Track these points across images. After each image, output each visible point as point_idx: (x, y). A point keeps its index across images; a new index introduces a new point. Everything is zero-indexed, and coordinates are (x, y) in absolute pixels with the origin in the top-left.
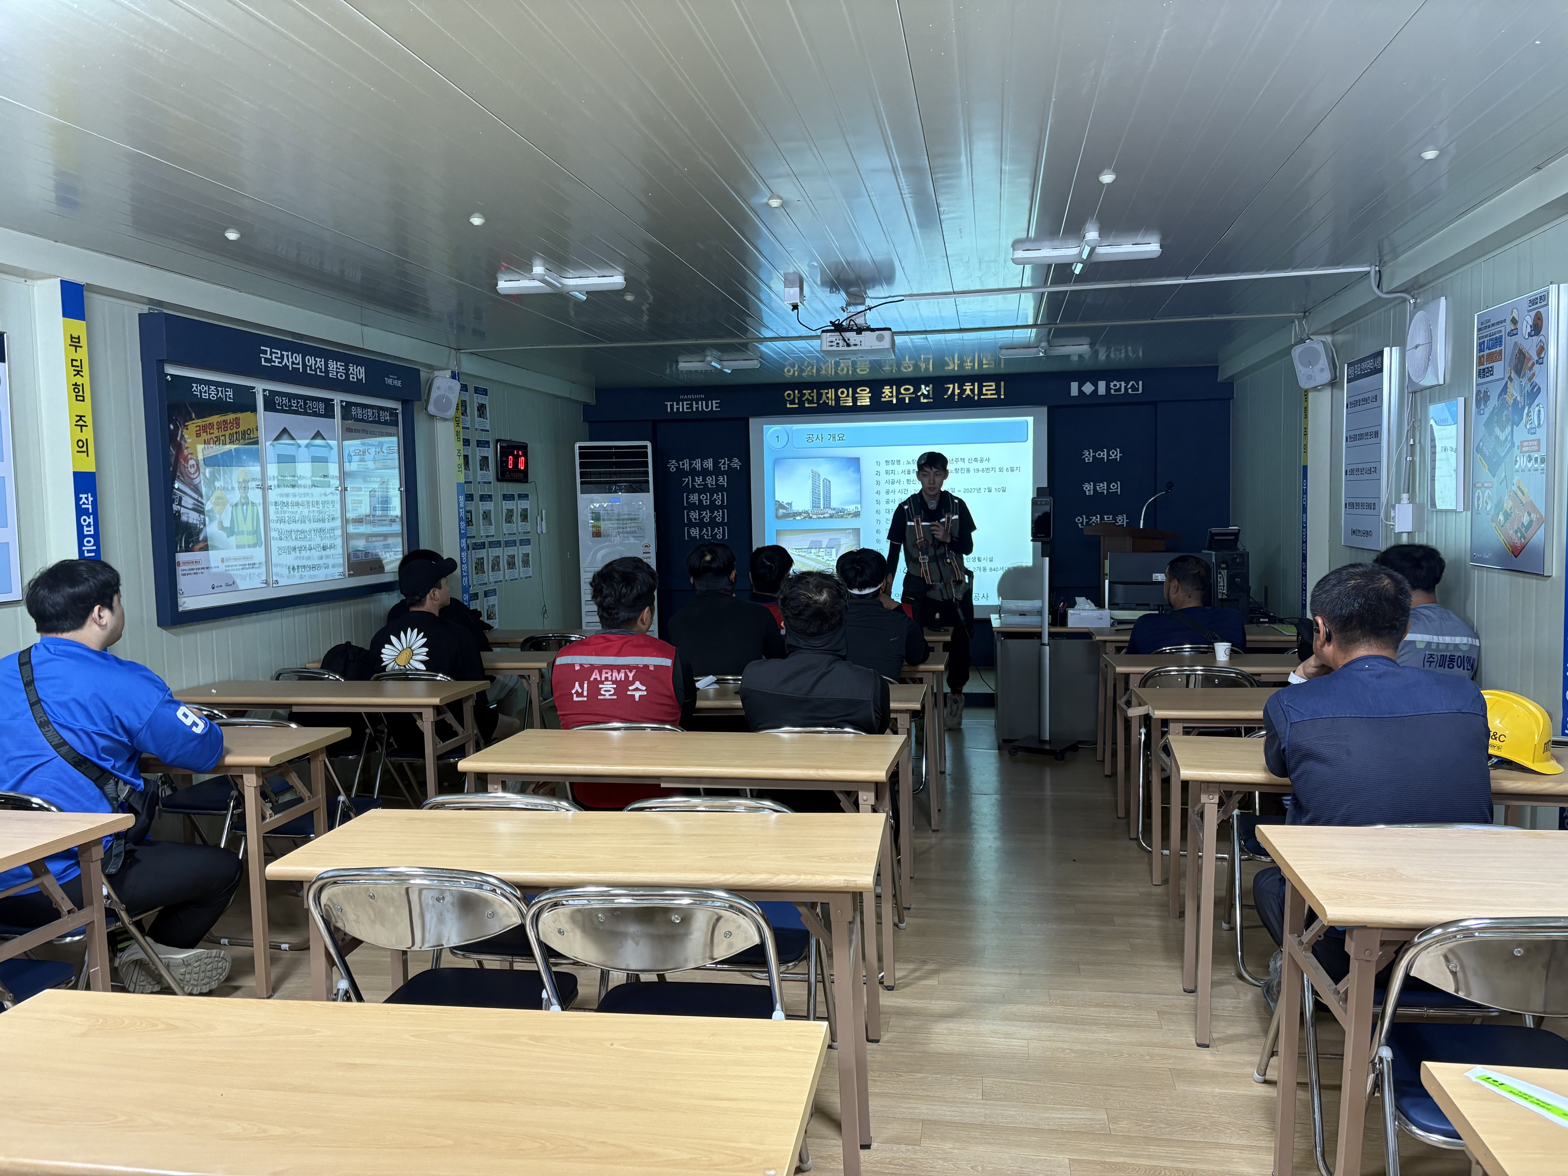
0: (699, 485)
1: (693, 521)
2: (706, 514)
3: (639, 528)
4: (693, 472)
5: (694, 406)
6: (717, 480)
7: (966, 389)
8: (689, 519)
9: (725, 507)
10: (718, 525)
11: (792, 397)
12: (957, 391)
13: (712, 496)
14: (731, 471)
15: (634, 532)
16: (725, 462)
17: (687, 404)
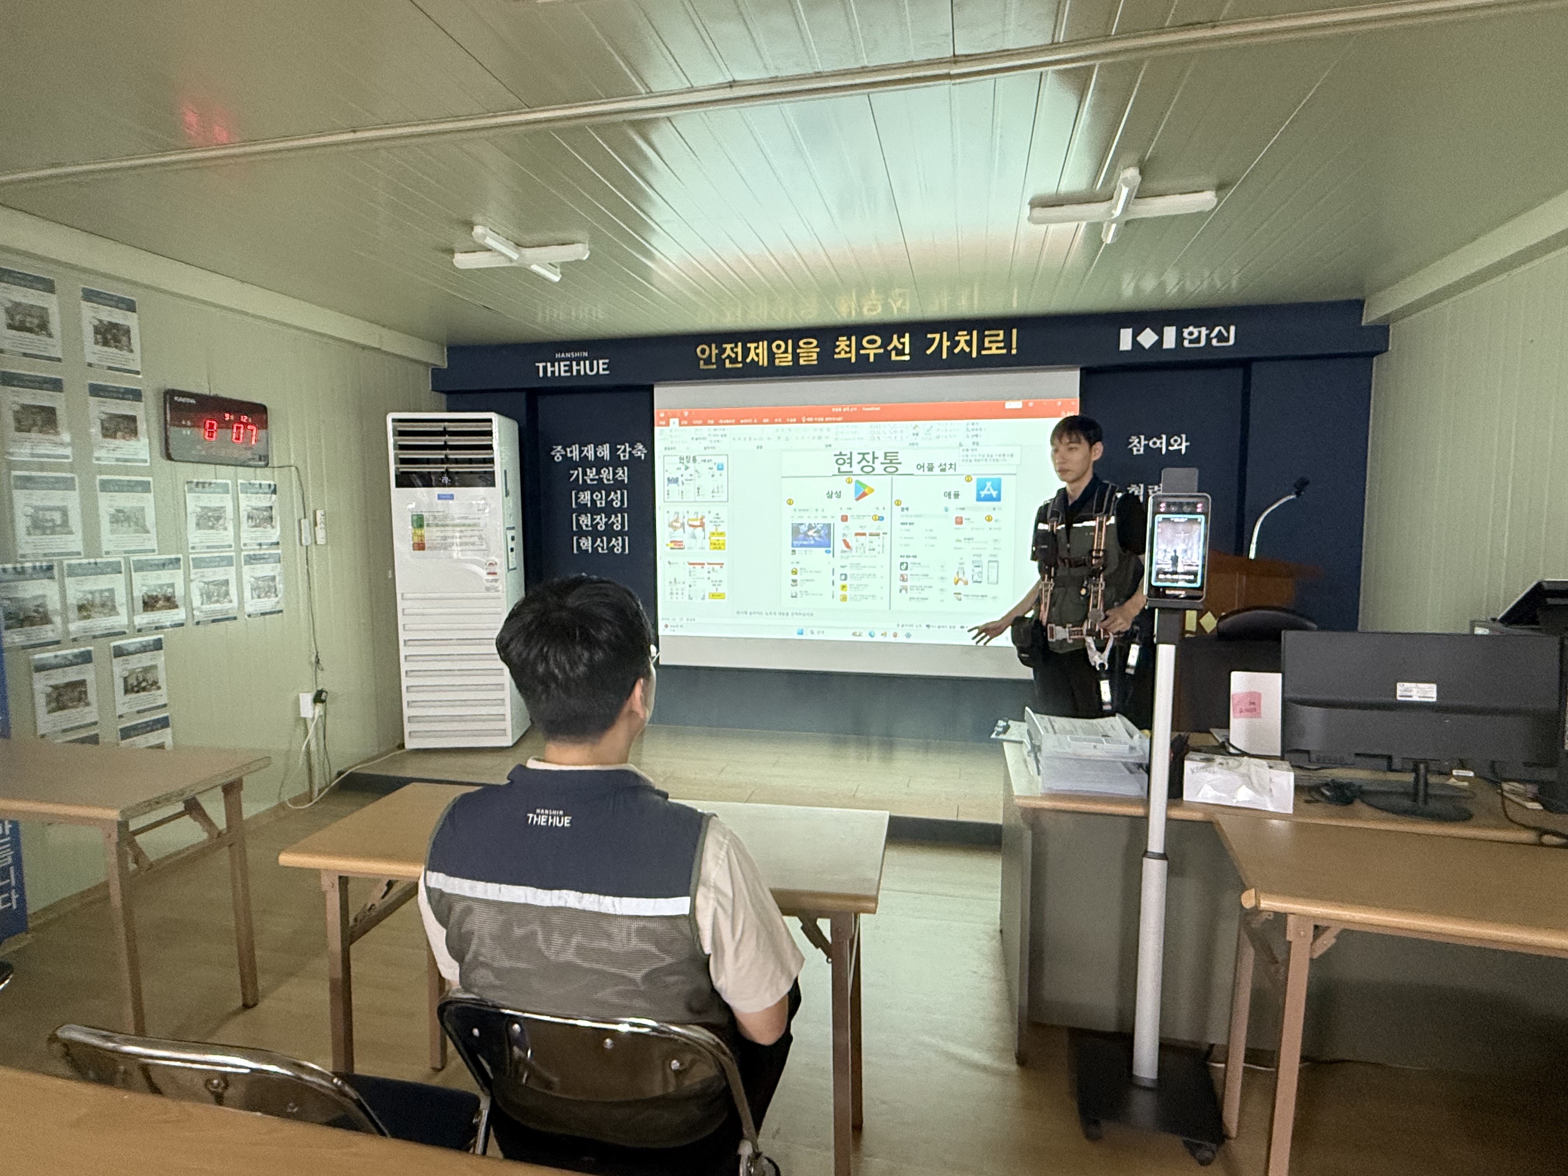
0: (592, 480)
1: (584, 528)
2: (601, 519)
3: (480, 538)
4: (584, 463)
5: (575, 367)
6: (615, 474)
7: (959, 342)
8: (579, 525)
9: (625, 510)
10: (617, 534)
11: (707, 354)
12: (946, 344)
13: (608, 495)
14: (632, 462)
15: (473, 544)
16: (625, 449)
17: (565, 366)
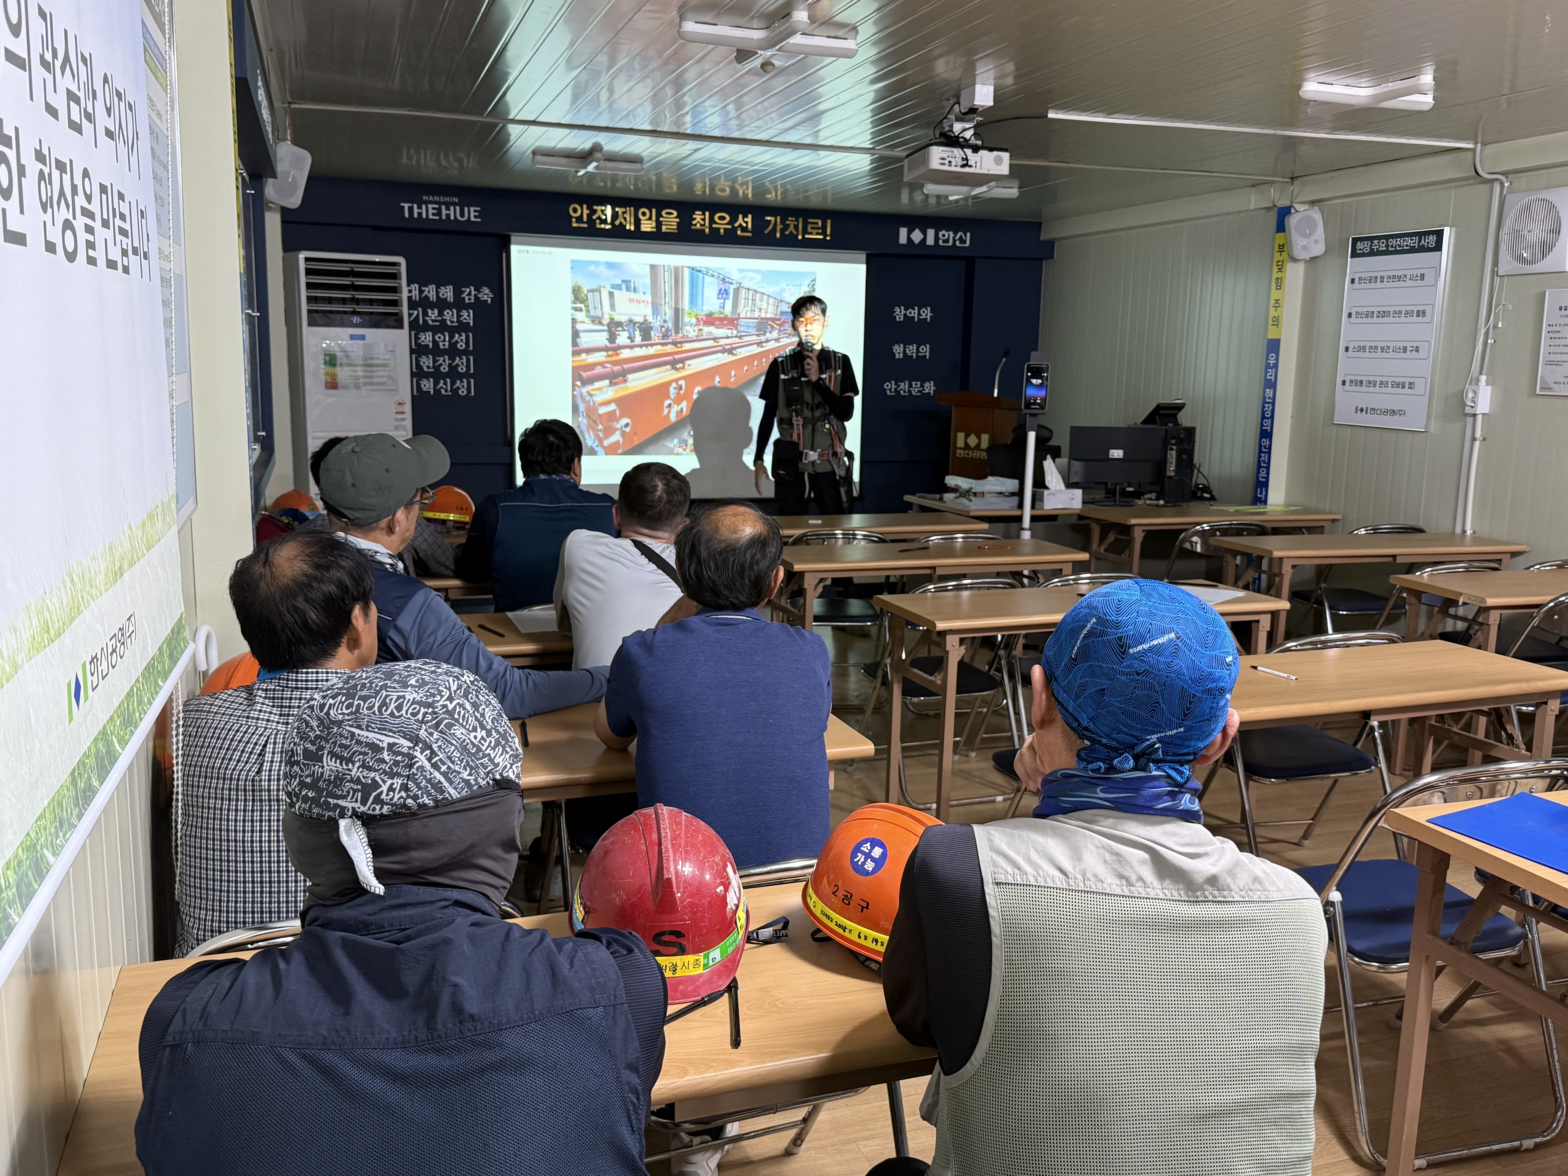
0: (433, 321)
1: (425, 369)
2: (444, 361)
3: (391, 377)
4: (426, 303)
5: (444, 212)
6: (459, 316)
7: (789, 225)
8: (419, 366)
9: (471, 353)
10: (461, 376)
11: (578, 214)
12: (779, 226)
13: (451, 337)
14: (478, 305)
15: (383, 384)
16: (470, 292)
17: (433, 208)
